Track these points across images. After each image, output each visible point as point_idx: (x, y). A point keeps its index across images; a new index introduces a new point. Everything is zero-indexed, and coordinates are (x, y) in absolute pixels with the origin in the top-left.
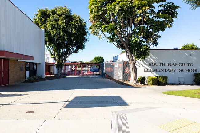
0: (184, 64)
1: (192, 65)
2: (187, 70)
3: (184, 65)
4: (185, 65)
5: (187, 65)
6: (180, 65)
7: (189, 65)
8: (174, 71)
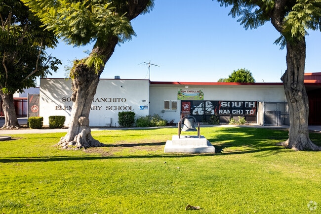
0: (112, 99)
1: (124, 100)
2: (117, 107)
3: (112, 101)
4: (115, 100)
5: (117, 100)
6: (108, 100)
7: (120, 100)
8: (98, 108)
